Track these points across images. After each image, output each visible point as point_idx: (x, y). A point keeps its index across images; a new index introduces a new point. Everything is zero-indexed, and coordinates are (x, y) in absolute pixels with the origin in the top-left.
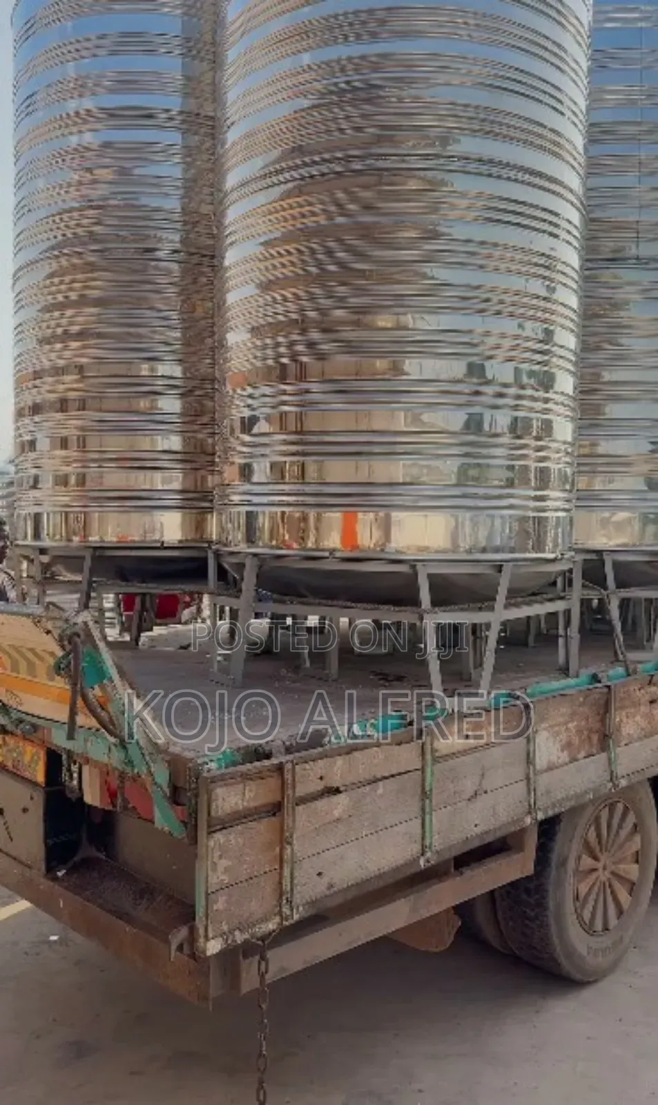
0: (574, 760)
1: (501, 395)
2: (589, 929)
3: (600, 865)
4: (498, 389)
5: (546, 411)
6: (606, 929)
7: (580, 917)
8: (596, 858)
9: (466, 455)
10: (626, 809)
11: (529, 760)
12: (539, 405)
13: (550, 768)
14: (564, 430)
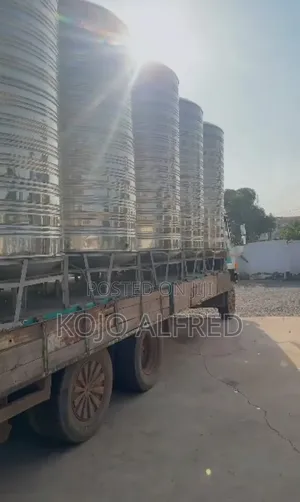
0: (69, 345)
1: (22, 183)
2: (81, 419)
3: (85, 390)
4: (20, 180)
5: (46, 191)
6: (89, 416)
7: (76, 414)
8: (83, 387)
9: (9, 210)
10: (97, 364)
11: (44, 348)
12: (42, 189)
13: (57, 349)
14: (55, 200)
